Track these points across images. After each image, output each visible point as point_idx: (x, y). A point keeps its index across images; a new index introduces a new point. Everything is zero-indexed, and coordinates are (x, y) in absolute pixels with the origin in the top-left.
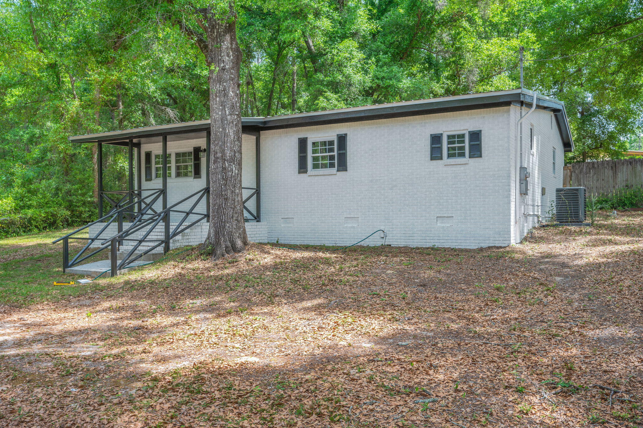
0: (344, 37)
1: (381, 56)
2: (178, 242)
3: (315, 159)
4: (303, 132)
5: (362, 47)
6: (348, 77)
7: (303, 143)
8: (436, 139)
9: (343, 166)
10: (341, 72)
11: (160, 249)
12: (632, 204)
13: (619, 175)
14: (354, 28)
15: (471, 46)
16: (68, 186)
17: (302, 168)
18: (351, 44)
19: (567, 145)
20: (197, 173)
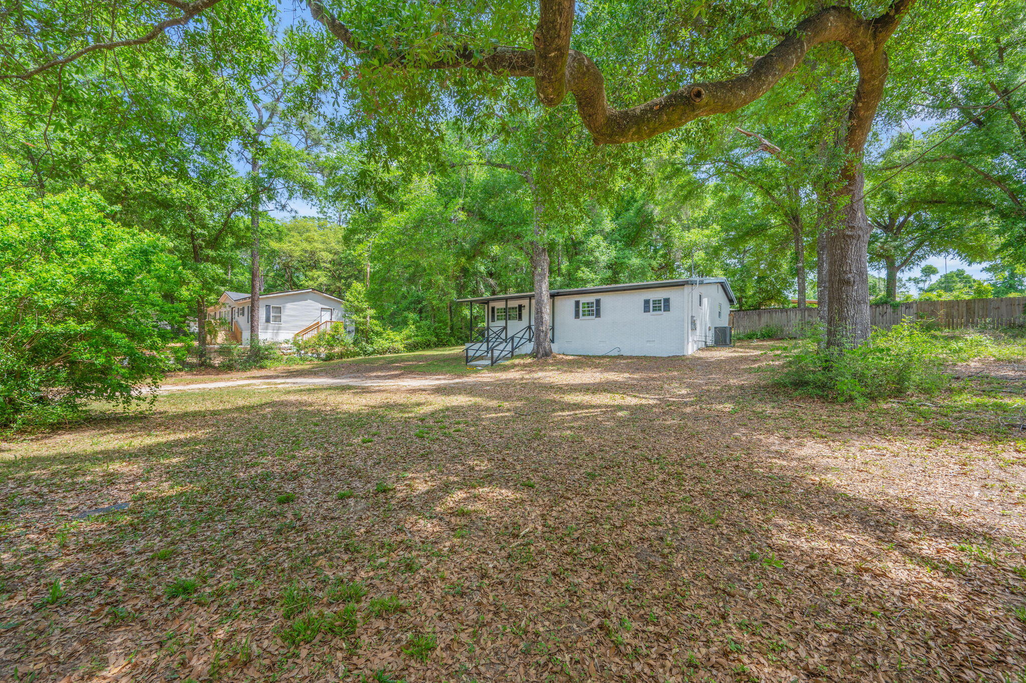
0: (594, 233)
1: (618, 244)
2: (517, 352)
3: (584, 311)
4: (577, 298)
5: (605, 238)
6: (596, 258)
7: (577, 303)
8: (647, 302)
9: (598, 315)
10: (592, 255)
11: (509, 355)
12: (769, 336)
13: (763, 319)
14: (599, 228)
15: (677, 234)
16: (437, 325)
17: (577, 315)
18: (598, 238)
19: (731, 301)
20: (520, 318)
